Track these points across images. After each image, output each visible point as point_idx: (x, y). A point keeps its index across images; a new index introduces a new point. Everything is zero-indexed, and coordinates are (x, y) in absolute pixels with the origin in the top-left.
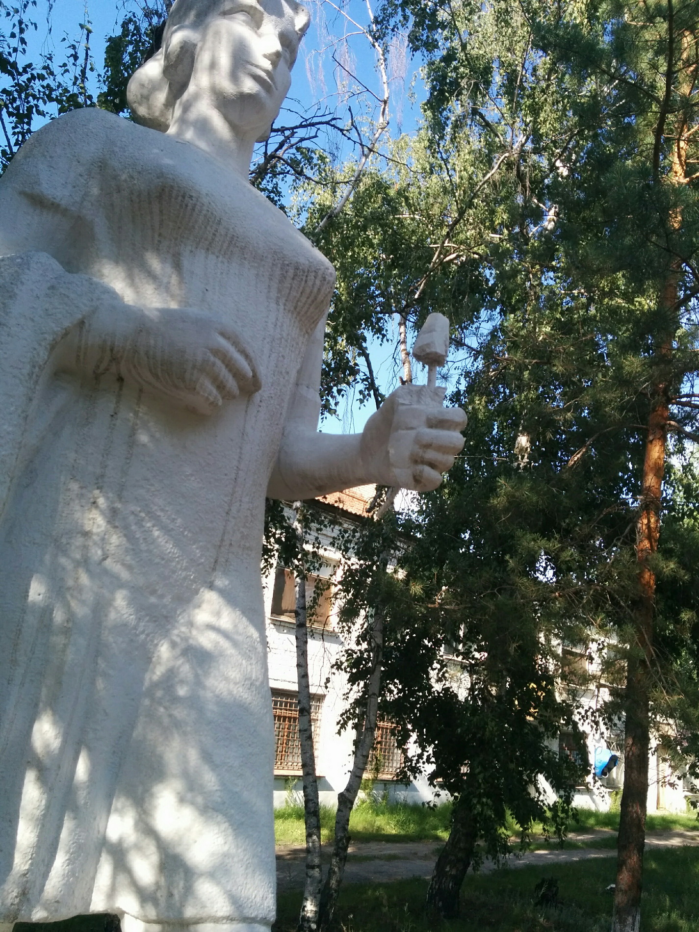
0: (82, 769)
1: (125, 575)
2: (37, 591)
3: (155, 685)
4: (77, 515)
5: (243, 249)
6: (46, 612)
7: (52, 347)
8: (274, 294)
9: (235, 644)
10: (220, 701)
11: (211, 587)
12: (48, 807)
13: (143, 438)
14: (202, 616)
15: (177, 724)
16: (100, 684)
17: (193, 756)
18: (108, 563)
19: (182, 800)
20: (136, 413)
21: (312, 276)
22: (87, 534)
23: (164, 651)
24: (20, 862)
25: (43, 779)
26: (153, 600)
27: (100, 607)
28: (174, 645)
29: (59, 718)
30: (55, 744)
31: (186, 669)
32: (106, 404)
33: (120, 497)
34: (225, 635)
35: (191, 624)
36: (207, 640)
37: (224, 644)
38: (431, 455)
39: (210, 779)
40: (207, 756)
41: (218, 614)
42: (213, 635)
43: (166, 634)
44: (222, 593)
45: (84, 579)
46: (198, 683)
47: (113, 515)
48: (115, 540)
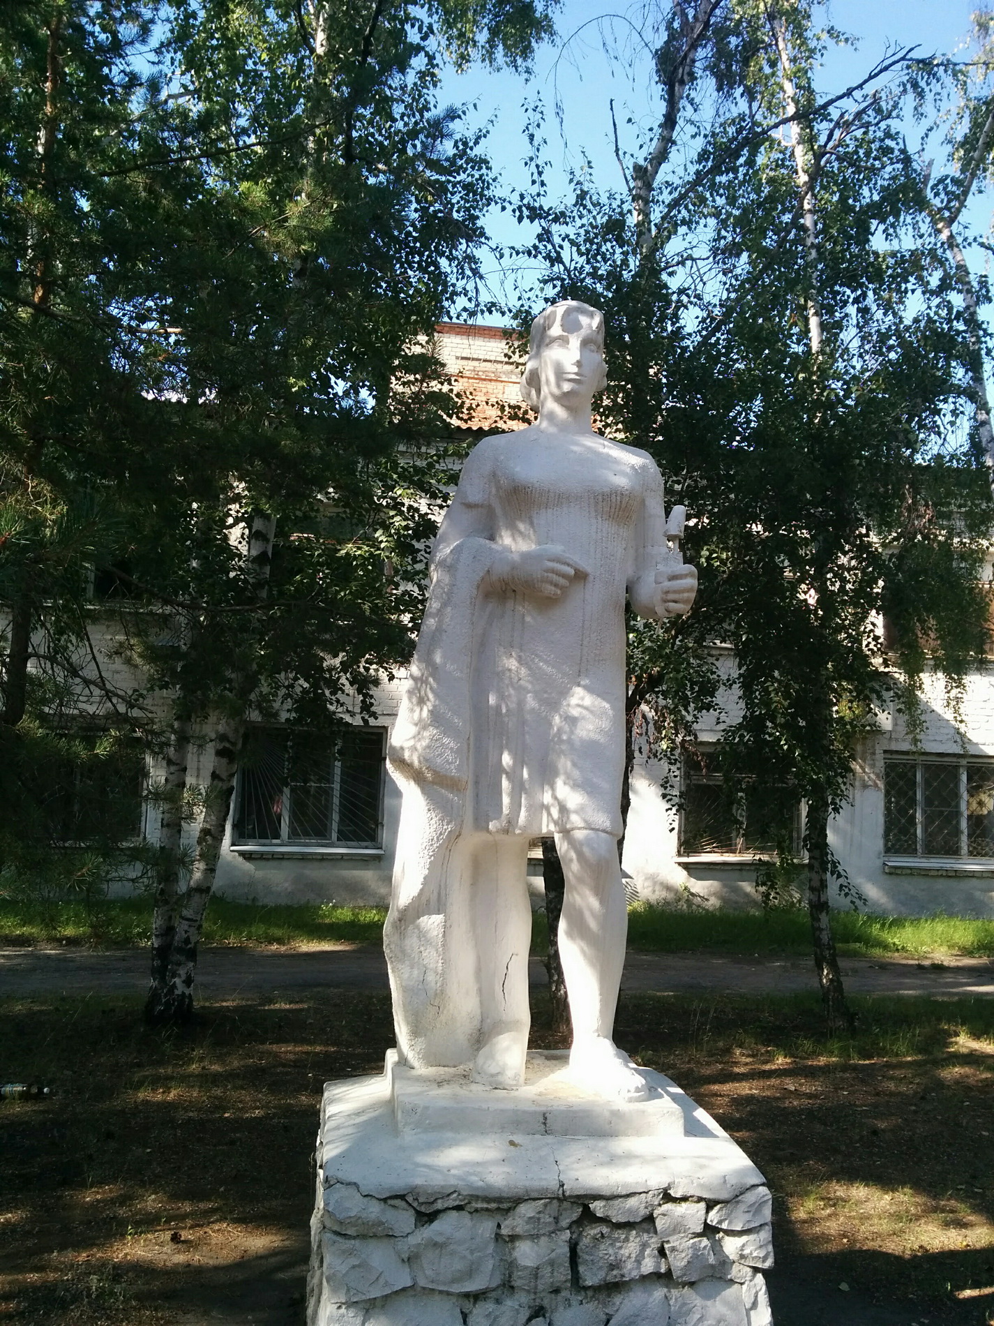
0: (525, 774)
1: (530, 687)
2: (492, 700)
3: (555, 736)
4: (505, 661)
5: (568, 498)
6: (498, 707)
7: (478, 587)
8: (593, 514)
9: (591, 712)
10: (582, 741)
11: (579, 685)
12: (513, 788)
13: (528, 619)
14: (574, 701)
15: (562, 752)
16: (527, 737)
17: (569, 764)
18: (522, 682)
19: (565, 783)
20: (524, 607)
21: (614, 496)
22: (510, 670)
23: (557, 720)
24: (506, 811)
25: (508, 778)
26: (545, 696)
27: (521, 703)
28: (561, 716)
29: (510, 752)
30: (511, 763)
31: (567, 728)
32: (510, 604)
33: (521, 650)
34: (586, 708)
35: (569, 705)
36: (575, 712)
37: (585, 712)
38: (671, 596)
39: (576, 774)
40: (574, 765)
41: (582, 699)
42: (579, 709)
43: (557, 711)
44: (586, 688)
45: (512, 691)
46: (572, 732)
47: (520, 660)
48: (523, 671)
